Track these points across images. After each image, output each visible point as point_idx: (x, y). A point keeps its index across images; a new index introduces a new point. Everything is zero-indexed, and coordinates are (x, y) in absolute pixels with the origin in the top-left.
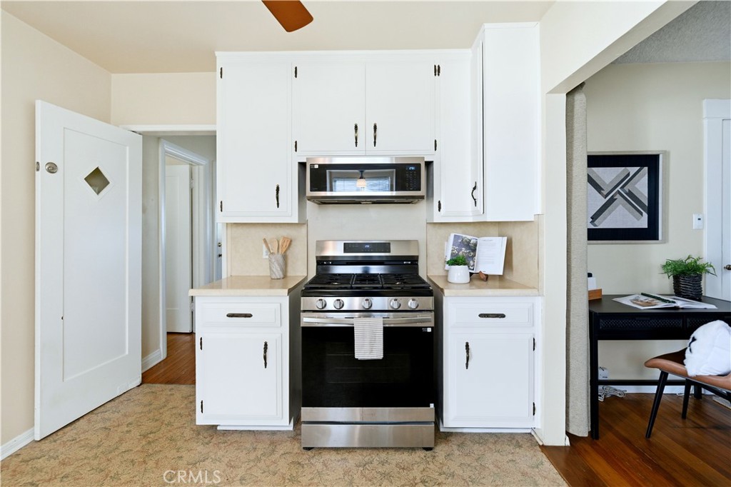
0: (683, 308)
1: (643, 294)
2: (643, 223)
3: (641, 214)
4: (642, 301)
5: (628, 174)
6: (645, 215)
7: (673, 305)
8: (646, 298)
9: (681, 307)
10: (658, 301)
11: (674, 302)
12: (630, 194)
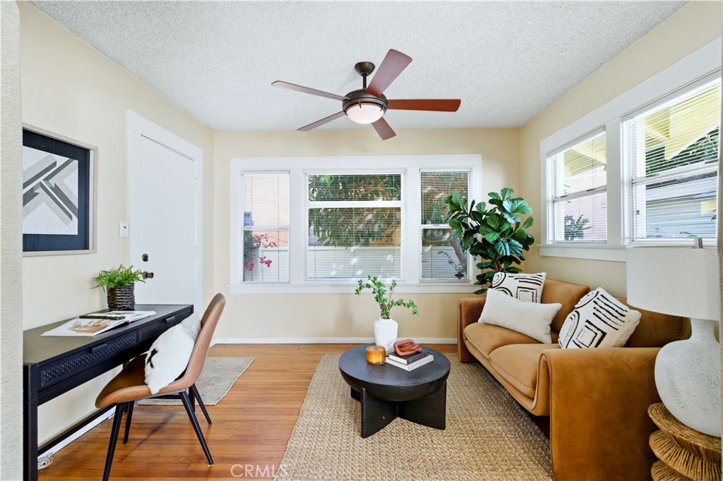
0: (132, 322)
1: (82, 317)
2: (72, 228)
3: (71, 217)
4: (86, 326)
5: (55, 164)
6: (75, 219)
7: (122, 321)
8: (89, 320)
9: (130, 321)
10: (106, 321)
11: (124, 318)
12: (56, 189)
